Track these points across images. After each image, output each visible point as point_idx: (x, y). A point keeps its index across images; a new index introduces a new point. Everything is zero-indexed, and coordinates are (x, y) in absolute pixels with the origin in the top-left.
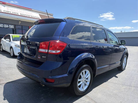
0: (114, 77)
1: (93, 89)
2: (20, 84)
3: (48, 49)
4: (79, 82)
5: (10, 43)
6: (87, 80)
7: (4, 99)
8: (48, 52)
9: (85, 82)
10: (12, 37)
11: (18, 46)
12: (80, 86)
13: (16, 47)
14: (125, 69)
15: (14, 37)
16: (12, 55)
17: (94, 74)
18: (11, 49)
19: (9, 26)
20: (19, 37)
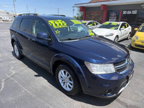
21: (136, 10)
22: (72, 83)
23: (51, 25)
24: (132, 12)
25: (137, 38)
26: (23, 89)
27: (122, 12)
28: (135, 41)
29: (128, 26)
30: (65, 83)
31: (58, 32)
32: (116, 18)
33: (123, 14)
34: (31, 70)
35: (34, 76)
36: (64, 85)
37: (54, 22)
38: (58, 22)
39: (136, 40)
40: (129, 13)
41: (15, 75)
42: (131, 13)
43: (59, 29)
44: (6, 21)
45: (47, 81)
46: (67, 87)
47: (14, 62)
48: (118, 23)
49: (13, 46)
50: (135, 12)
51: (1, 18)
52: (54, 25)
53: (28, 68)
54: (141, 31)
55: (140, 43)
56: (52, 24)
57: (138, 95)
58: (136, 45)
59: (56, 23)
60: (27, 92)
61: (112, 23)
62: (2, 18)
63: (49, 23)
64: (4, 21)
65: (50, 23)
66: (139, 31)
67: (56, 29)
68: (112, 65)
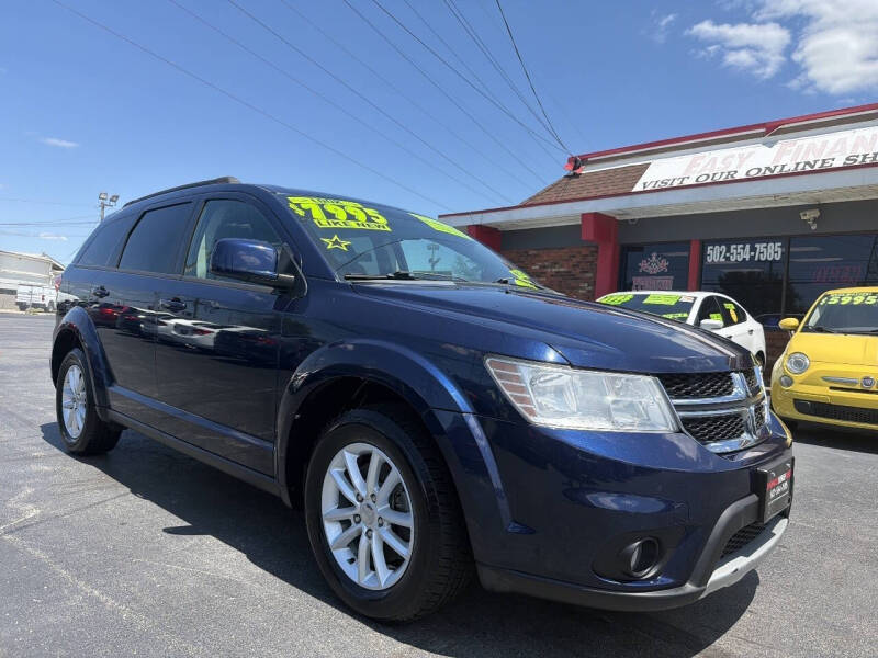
21: (773, 239)
22: (408, 521)
23: (301, 213)
24: (753, 249)
25: (800, 365)
26: (76, 591)
27: (703, 254)
28: (790, 382)
29: (742, 319)
30: (364, 539)
31: (336, 242)
32: (671, 282)
33: (709, 260)
34: (148, 503)
35: (165, 530)
36: (352, 561)
37: (322, 206)
38: (342, 207)
39: (797, 378)
40: (740, 253)
41: (37, 523)
42: (752, 258)
43: (344, 233)
44: (35, 306)
45: (244, 557)
46: (372, 568)
47: (46, 468)
48: (686, 296)
49: (58, 376)
50: (771, 252)
51: (13, 292)
52: (317, 214)
53: (132, 497)
54: (819, 329)
55: (822, 392)
56: (308, 212)
57: (847, 631)
58: (800, 404)
59: (330, 207)
60: (98, 602)
61: (646, 296)
62: (20, 289)
63: (292, 206)
64: (23, 306)
65: (298, 205)
66: (806, 329)
67: (329, 233)
68: (649, 379)
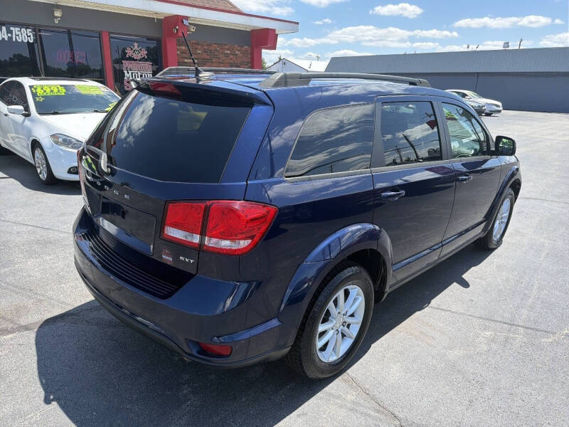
0: (455, 286)
1: (373, 345)
2: (97, 324)
3: (203, 234)
4: (323, 333)
5: (27, 123)
6: (349, 320)
7: (47, 401)
8: (201, 245)
9: (345, 328)
10: (34, 95)
11: (65, 140)
12: (323, 348)
13: (57, 143)
14: (499, 242)
15: (40, 92)
16: (43, 176)
17: (379, 293)
18: (38, 153)
19: (9, 31)
20: (63, 91)
21: (25, 26)
42: (10, 38)
